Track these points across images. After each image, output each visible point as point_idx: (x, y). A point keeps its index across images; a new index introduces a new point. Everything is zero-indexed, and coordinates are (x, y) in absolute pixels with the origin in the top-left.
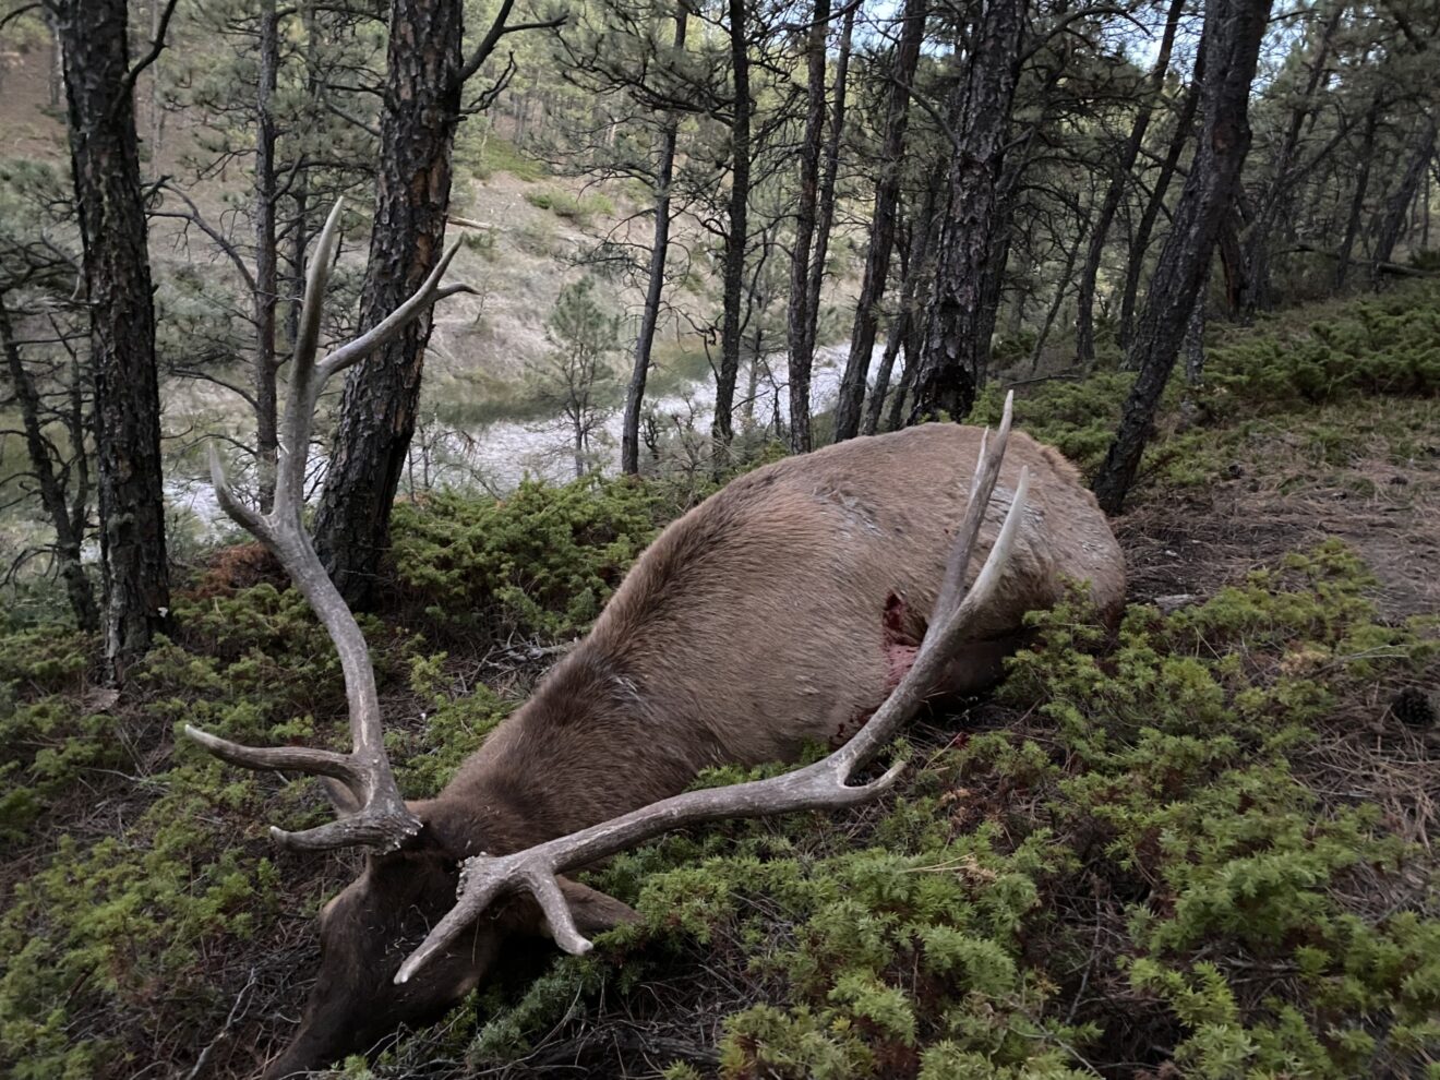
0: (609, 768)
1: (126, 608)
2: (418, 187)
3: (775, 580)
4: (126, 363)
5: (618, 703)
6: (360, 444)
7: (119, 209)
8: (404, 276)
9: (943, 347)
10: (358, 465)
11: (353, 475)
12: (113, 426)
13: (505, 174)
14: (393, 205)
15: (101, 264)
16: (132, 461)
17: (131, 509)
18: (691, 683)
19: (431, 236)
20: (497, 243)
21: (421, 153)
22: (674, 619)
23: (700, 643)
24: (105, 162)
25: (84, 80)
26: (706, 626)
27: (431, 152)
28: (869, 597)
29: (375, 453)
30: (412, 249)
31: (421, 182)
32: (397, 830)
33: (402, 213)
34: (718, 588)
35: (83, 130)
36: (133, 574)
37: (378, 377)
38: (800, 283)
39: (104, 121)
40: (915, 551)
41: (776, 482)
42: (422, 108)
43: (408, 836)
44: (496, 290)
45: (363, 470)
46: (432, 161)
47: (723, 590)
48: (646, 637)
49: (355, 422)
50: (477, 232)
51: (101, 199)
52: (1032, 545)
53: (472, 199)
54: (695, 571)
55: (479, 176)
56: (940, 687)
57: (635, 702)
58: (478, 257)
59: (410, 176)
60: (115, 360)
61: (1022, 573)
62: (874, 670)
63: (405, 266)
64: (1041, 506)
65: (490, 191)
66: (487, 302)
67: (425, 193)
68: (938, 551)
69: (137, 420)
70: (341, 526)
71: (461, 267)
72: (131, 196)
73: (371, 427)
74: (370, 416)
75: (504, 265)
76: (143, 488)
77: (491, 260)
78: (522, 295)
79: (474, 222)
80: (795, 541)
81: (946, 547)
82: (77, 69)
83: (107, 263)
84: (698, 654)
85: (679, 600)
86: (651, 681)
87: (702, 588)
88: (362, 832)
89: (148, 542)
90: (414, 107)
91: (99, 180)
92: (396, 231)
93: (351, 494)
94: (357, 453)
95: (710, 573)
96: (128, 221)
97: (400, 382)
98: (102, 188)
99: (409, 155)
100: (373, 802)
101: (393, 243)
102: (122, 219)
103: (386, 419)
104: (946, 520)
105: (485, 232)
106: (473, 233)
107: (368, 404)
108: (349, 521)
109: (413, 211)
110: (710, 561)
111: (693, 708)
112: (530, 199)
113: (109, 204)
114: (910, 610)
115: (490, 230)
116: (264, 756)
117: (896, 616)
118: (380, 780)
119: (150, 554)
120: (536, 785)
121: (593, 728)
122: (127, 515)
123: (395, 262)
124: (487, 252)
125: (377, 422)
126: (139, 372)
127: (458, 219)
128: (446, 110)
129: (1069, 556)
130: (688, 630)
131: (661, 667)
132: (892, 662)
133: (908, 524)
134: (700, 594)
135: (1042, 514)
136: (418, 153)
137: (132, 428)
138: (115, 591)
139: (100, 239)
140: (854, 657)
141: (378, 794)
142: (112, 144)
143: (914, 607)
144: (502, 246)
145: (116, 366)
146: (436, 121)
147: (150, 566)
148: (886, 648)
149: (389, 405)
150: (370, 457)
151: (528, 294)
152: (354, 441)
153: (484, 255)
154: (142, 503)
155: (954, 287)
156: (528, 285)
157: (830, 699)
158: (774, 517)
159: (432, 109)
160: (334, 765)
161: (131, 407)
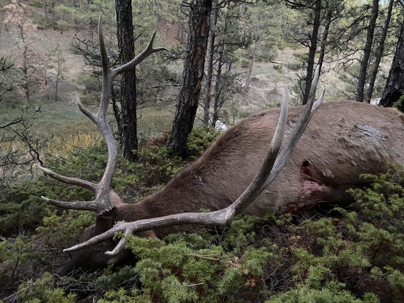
0: (187, 205)
1: (125, 149)
2: (198, 31)
3: (256, 150)
4: (127, 84)
5: (195, 184)
6: (181, 108)
7: (126, 42)
8: (194, 58)
9: (393, 85)
10: (180, 114)
11: (179, 117)
12: (124, 100)
13: (288, 48)
14: (191, 37)
15: (122, 57)
16: (128, 110)
17: (127, 123)
18: (224, 182)
19: (202, 46)
20: (283, 67)
21: (199, 20)
22: (220, 159)
23: (228, 169)
24: (123, 30)
25: (119, 8)
26: (231, 164)
27: (202, 20)
28: (293, 160)
29: (185, 111)
30: (196, 50)
31: (199, 29)
32: (103, 209)
33: (194, 39)
34: (237, 151)
35: (119, 22)
36: (127, 140)
37: (186, 89)
38: (363, 71)
39: (123, 19)
40: (319, 146)
41: (265, 116)
42: (199, 7)
43: (106, 211)
44: (280, 81)
45: (182, 116)
46: (202, 23)
47: (238, 152)
48: (209, 165)
49: (180, 102)
50: (278, 64)
51: (122, 40)
52: (377, 149)
53: (277, 55)
54: (228, 144)
55: (280, 49)
56: (324, 199)
57: (201, 185)
58: (277, 72)
59: (196, 28)
60: (125, 83)
61: (371, 160)
62: (293, 188)
63: (194, 56)
64: (387, 134)
65: (283, 53)
66: (278, 84)
67: (200, 33)
68: (330, 147)
69: (129, 99)
70: (176, 132)
71: (272, 74)
72: (130, 39)
73: (184, 103)
74: (184, 101)
75: (284, 74)
76: (130, 117)
77: (280, 72)
78: (289, 82)
79: (277, 62)
80: (265, 136)
81: (334, 145)
82: (118, 5)
83: (123, 57)
84: (228, 173)
85: (222, 153)
86: (209, 179)
87: (231, 150)
88: (89, 206)
89: (131, 132)
90: (197, 7)
91: (122, 35)
92: (192, 45)
93: (179, 123)
94: (180, 111)
95: (234, 145)
96: (128, 46)
97: (192, 91)
98: (123, 37)
99: (196, 21)
100: (98, 199)
101: (191, 49)
102: (127, 45)
103: (188, 101)
104: (336, 135)
105: (280, 65)
106: (276, 65)
107: (184, 97)
108: (178, 130)
109: (196, 38)
110: (235, 141)
111: (224, 191)
112: (294, 55)
113: (124, 41)
114: (315, 168)
115: (281, 64)
116: (66, 179)
117: (307, 169)
118: (102, 193)
119: (132, 135)
120: (158, 205)
121: (185, 191)
122: (126, 124)
123: (191, 54)
124: (280, 70)
125: (185, 102)
126: (131, 87)
127: (273, 61)
128: (207, 7)
129: (398, 156)
130: (224, 164)
131: (214, 175)
132: (303, 186)
133: (318, 135)
134: (229, 152)
135: (386, 137)
136: (198, 20)
137: (128, 101)
138: (123, 144)
139: (122, 50)
140: (284, 182)
141: (100, 197)
142: (125, 25)
143: (317, 167)
144: (284, 69)
145: (125, 85)
146: (203, 10)
147: (132, 138)
148: (301, 181)
149: (189, 97)
150: (184, 112)
151: (290, 82)
152: (180, 107)
153: (278, 71)
154: (130, 122)
155: (400, 63)
156: (290, 79)
157: (276, 196)
158: (258, 127)
159: (202, 6)
160: (89, 186)
161: (128, 96)
